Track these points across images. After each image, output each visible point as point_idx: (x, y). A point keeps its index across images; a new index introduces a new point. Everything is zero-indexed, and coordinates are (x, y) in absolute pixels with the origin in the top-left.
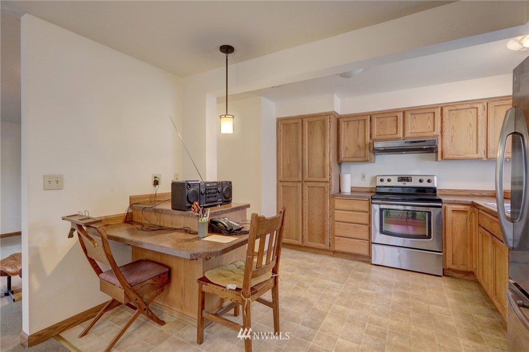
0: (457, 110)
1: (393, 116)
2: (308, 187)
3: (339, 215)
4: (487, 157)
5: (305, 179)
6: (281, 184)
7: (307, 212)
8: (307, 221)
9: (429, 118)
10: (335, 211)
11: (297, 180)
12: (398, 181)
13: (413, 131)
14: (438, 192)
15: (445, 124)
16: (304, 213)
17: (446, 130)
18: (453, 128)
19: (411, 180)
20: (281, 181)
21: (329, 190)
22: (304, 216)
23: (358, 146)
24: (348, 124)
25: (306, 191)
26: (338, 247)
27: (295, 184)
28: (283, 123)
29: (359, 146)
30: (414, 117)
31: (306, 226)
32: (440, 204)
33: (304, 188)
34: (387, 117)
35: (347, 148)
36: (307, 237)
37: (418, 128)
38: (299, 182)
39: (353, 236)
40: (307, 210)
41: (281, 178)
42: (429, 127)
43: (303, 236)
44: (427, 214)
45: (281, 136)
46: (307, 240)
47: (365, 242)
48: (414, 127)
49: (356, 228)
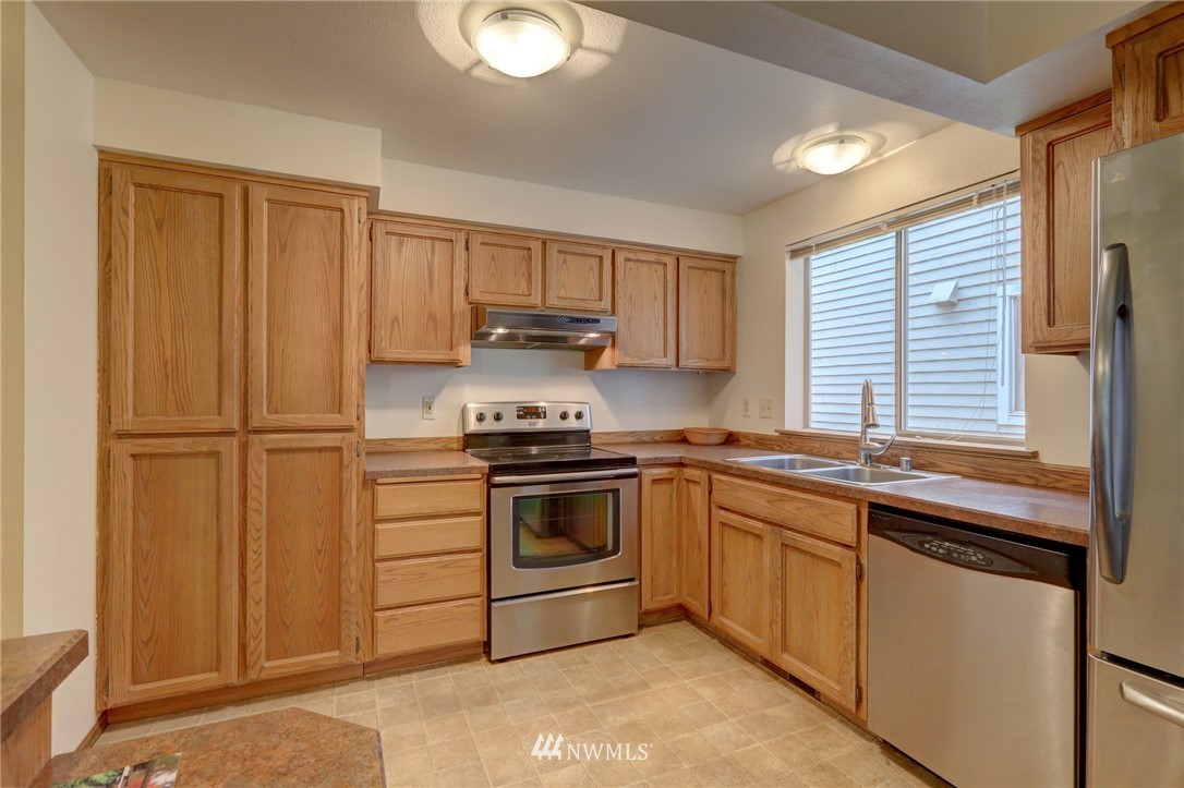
0: (638, 261)
1: (519, 248)
2: (269, 451)
3: (390, 539)
4: (678, 365)
5: (255, 423)
6: (122, 449)
7: (264, 549)
8: (263, 583)
9: (591, 267)
10: (379, 527)
11: (216, 424)
12: (519, 417)
13: (562, 294)
14: (593, 441)
15: (619, 288)
16: (250, 555)
17: (620, 300)
18: (631, 300)
19: (545, 413)
20: (121, 435)
21: (354, 454)
22: (251, 566)
23: (430, 316)
24: (401, 244)
25: (259, 468)
26: (387, 646)
27: (205, 445)
28: (137, 180)
29: (432, 317)
30: (565, 261)
31: (258, 604)
32: (635, 470)
33: (252, 455)
34: (507, 246)
35: (396, 318)
36: (263, 644)
37: (570, 287)
38: (229, 433)
39: (439, 596)
40: (263, 541)
41: (126, 420)
42: (592, 289)
43: (243, 648)
44: (610, 495)
45: (125, 235)
46: (263, 655)
47: (472, 605)
48: (563, 285)
49: (446, 567)
